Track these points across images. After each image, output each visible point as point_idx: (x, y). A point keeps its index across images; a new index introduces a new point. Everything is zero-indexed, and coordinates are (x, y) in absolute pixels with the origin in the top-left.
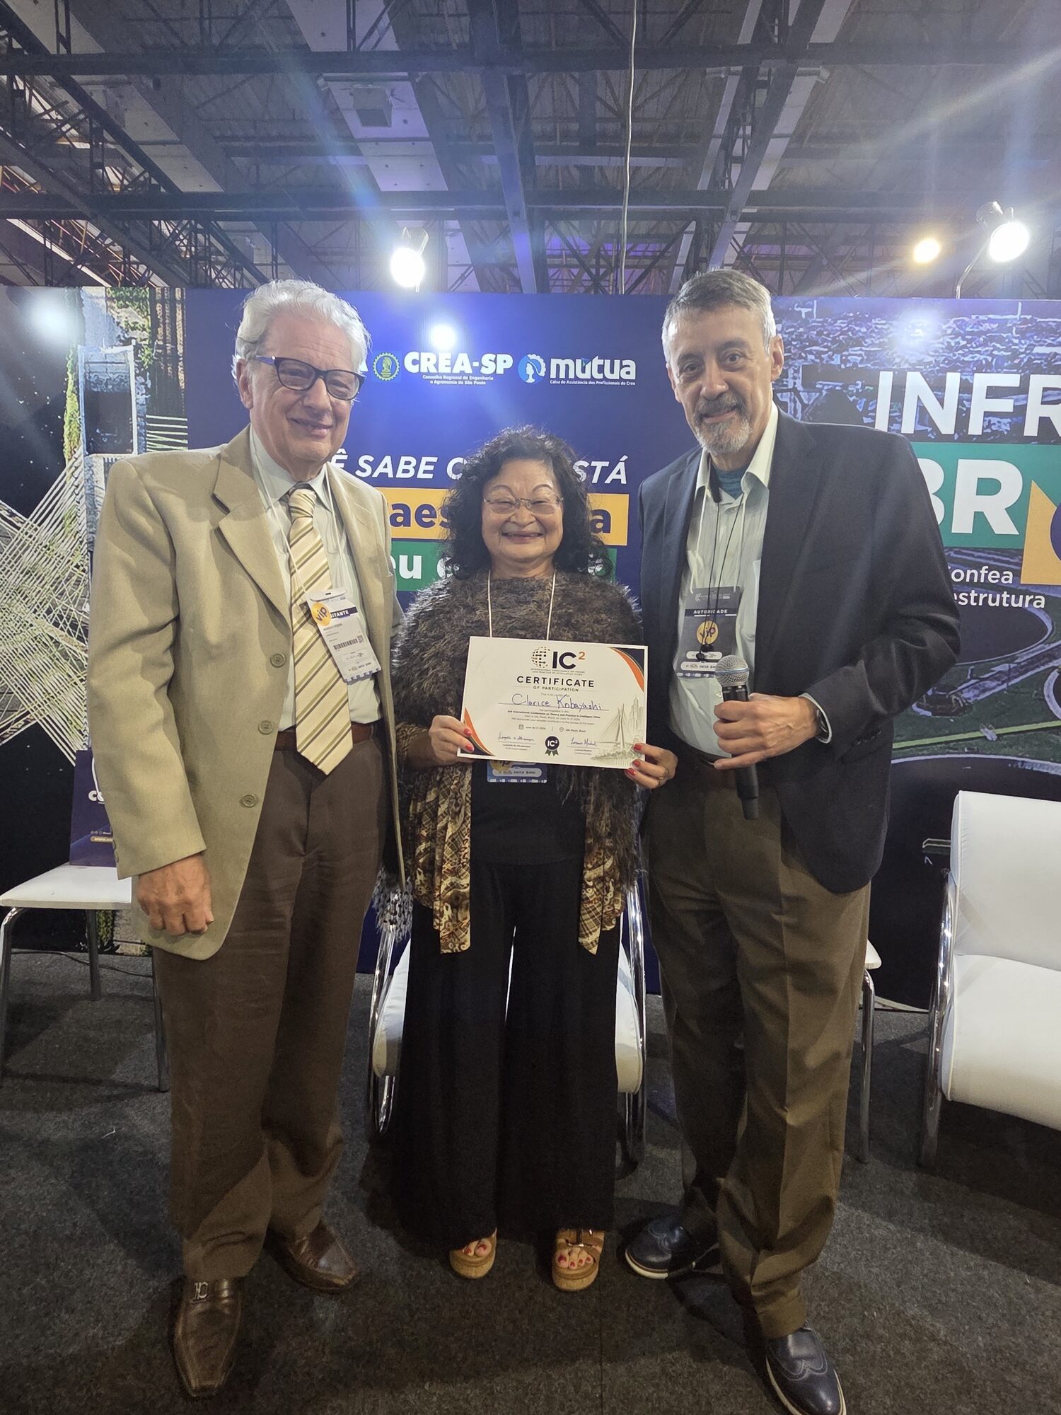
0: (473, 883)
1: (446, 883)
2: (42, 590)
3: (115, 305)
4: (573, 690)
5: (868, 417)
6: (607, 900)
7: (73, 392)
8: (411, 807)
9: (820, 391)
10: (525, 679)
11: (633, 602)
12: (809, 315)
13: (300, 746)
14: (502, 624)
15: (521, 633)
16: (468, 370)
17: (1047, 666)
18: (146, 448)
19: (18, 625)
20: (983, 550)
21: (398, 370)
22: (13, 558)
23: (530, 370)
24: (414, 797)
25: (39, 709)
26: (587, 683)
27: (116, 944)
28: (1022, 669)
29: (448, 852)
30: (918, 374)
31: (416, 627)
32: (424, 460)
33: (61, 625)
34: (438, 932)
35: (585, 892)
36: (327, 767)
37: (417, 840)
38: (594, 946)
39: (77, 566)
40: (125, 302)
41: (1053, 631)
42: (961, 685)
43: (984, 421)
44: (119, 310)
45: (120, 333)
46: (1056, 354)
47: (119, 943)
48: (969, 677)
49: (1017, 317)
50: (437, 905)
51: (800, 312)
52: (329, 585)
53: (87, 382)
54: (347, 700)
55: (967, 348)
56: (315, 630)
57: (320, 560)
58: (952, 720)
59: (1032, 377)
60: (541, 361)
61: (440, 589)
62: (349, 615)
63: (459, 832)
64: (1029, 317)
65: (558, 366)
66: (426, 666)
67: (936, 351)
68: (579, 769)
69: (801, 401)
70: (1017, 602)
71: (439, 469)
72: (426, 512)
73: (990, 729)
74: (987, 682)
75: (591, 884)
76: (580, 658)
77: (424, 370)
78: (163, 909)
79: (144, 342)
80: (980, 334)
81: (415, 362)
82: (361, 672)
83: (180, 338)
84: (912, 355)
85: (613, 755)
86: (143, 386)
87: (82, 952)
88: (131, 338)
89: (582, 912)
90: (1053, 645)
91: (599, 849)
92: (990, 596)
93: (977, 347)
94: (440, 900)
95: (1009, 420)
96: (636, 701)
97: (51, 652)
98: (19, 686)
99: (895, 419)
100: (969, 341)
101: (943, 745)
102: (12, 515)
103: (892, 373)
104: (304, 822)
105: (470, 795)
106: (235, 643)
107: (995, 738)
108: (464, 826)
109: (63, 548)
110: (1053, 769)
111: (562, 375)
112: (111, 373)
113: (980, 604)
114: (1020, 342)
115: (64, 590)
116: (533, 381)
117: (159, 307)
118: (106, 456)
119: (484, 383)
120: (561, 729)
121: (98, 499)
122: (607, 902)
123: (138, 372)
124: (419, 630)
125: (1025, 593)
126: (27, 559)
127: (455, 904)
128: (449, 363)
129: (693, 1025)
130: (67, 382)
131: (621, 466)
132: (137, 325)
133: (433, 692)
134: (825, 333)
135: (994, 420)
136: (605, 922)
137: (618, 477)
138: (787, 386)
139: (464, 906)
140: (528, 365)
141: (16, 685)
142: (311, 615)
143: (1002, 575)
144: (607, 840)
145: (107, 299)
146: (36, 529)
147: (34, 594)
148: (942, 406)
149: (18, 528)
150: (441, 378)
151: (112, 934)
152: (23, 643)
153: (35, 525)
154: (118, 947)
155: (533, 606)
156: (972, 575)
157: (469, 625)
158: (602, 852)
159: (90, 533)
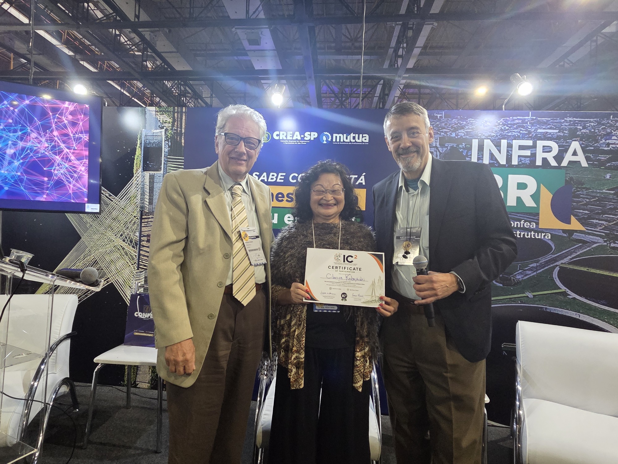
0: (305, 357)
1: (294, 356)
2: (119, 226)
3: (158, 114)
4: (352, 272)
5: (468, 157)
6: (366, 366)
7: (139, 147)
8: (278, 321)
9: (447, 147)
10: (331, 267)
11: (374, 234)
12: (441, 117)
13: (234, 293)
14: (319, 243)
15: (327, 246)
16: (299, 138)
17: (554, 265)
18: (166, 169)
19: (108, 241)
20: (521, 213)
21: (270, 138)
22: (109, 213)
23: (324, 138)
24: (279, 317)
25: (113, 276)
26: (358, 269)
27: (137, 383)
28: (542, 266)
29: (295, 342)
30: (489, 140)
31: (281, 243)
32: (280, 174)
33: (126, 241)
34: (290, 379)
35: (356, 363)
36: (245, 303)
37: (281, 337)
38: (360, 388)
39: (135, 217)
40: (163, 112)
41: (555, 249)
42: (515, 273)
43: (518, 159)
44: (160, 116)
45: (160, 124)
46: (547, 132)
47: (138, 383)
48: (518, 269)
49: (530, 117)
50: (290, 366)
51: (437, 116)
52: (247, 225)
53: (145, 143)
54: (254, 274)
55: (509, 130)
56: (242, 243)
57: (244, 215)
58: (512, 288)
59: (537, 141)
60: (329, 135)
61: (291, 227)
62: (256, 238)
63: (301, 333)
64: (534, 118)
65: (336, 137)
66: (287, 260)
67: (495, 131)
68: (353, 307)
69: (439, 151)
70: (538, 236)
71: (286, 178)
72: (280, 196)
73: (530, 293)
74: (527, 271)
75: (358, 358)
76: (355, 258)
77: (281, 138)
78: (176, 363)
79: (169, 128)
80: (514, 124)
81: (277, 135)
82: (259, 262)
83: (183, 126)
84: (486, 133)
85: (371, 301)
86: (167, 145)
87: (121, 386)
88: (164, 126)
89: (354, 372)
90: (556, 255)
91: (362, 343)
92: (526, 233)
93: (513, 130)
94: (291, 364)
95: (529, 159)
96: (380, 277)
97: (121, 252)
98: (106, 266)
99: (480, 158)
100: (510, 127)
101: (508, 299)
102: (110, 196)
103: (478, 140)
104: (233, 326)
105: (306, 317)
106: (210, 249)
107: (532, 297)
108: (303, 330)
109: (129, 209)
110: (560, 312)
111: (338, 140)
112: (155, 140)
113: (522, 237)
114: (531, 128)
115: (128, 227)
116: (326, 143)
117: (176, 114)
118: (150, 172)
119: (305, 143)
120: (348, 289)
121: (146, 189)
122: (366, 367)
123: (166, 139)
124: (283, 244)
125: (542, 232)
126: (114, 214)
127: (298, 366)
128: (291, 135)
129: (405, 427)
130: (137, 143)
131: (363, 177)
132: (167, 121)
133: (290, 272)
134: (448, 124)
135: (523, 159)
136: (366, 376)
137: (361, 182)
138: (432, 145)
139: (302, 368)
140: (324, 136)
141: (105, 266)
142: (241, 236)
143: (531, 224)
144: (366, 338)
145: (156, 111)
146: (119, 202)
147: (116, 228)
148: (500, 153)
149: (112, 201)
150: (288, 141)
151: (136, 378)
152: (109, 249)
153: (119, 200)
154: (138, 384)
155: (332, 235)
156: (517, 224)
157: (305, 243)
158: (363, 344)
159: (141, 203)
